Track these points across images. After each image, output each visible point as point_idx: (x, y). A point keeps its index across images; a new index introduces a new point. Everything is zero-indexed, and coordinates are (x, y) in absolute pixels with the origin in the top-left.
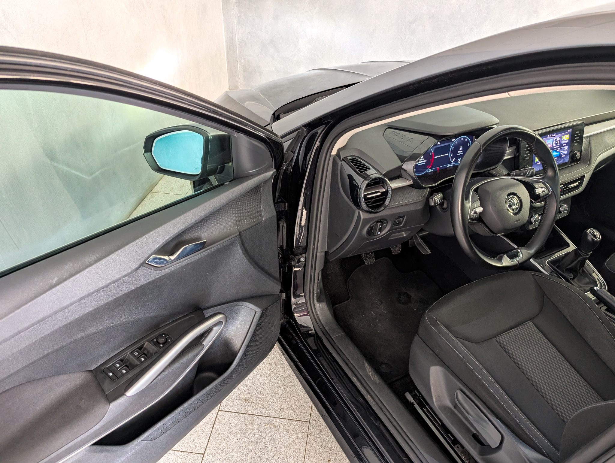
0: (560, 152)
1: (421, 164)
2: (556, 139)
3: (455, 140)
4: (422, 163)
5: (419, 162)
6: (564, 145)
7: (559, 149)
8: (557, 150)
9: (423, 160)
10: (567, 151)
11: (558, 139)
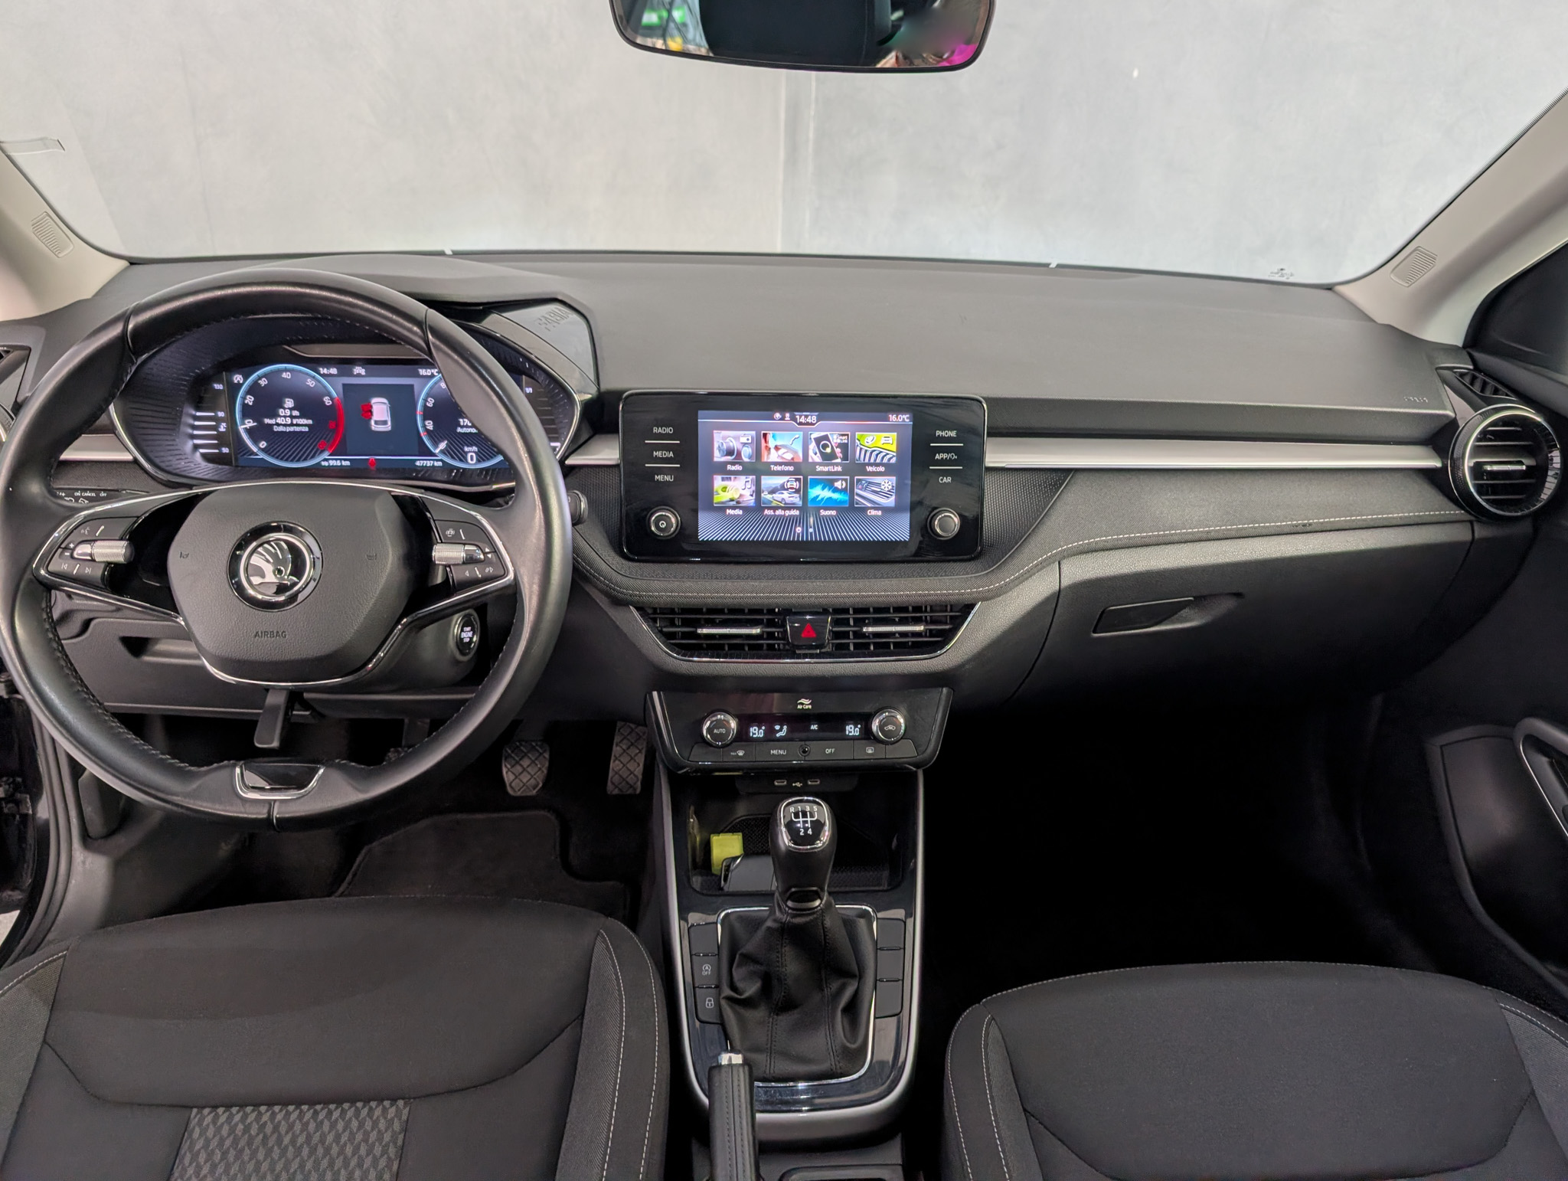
0: (850, 491)
1: (289, 429)
2: (826, 438)
3: (433, 376)
4: (292, 425)
5: (279, 420)
6: (869, 469)
7: (846, 480)
8: (837, 480)
9: (296, 417)
10: (893, 498)
11: (835, 439)
